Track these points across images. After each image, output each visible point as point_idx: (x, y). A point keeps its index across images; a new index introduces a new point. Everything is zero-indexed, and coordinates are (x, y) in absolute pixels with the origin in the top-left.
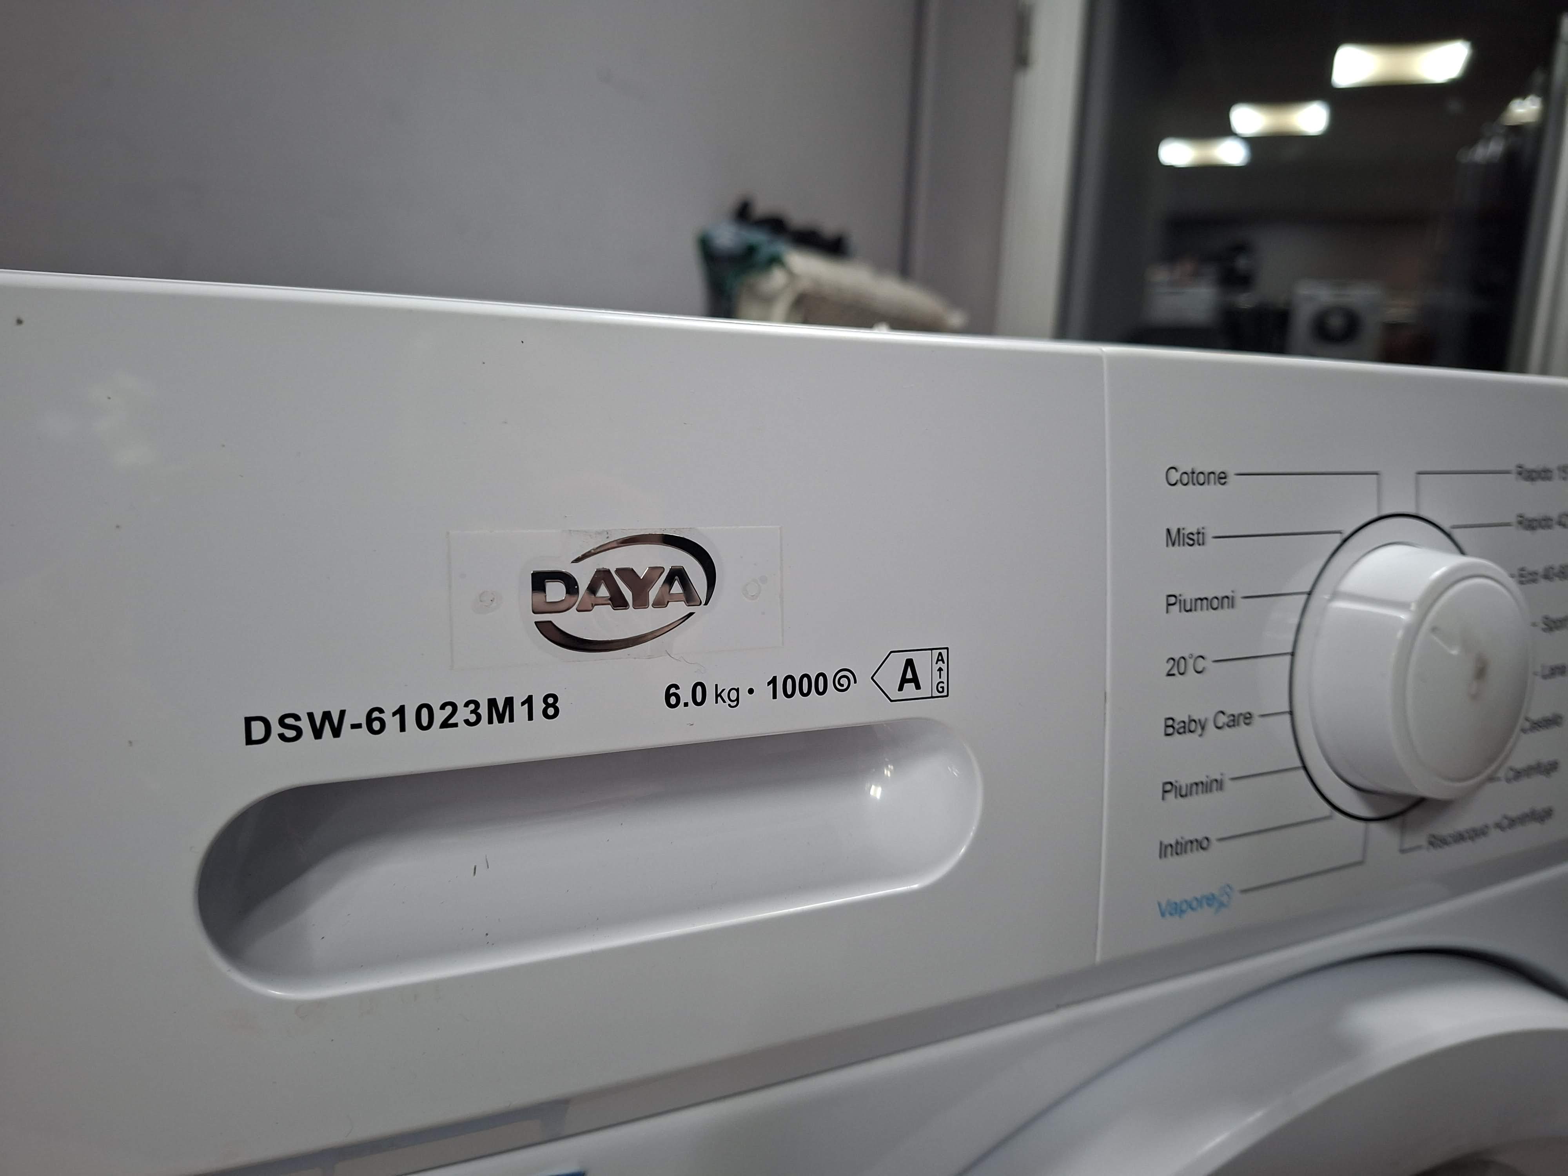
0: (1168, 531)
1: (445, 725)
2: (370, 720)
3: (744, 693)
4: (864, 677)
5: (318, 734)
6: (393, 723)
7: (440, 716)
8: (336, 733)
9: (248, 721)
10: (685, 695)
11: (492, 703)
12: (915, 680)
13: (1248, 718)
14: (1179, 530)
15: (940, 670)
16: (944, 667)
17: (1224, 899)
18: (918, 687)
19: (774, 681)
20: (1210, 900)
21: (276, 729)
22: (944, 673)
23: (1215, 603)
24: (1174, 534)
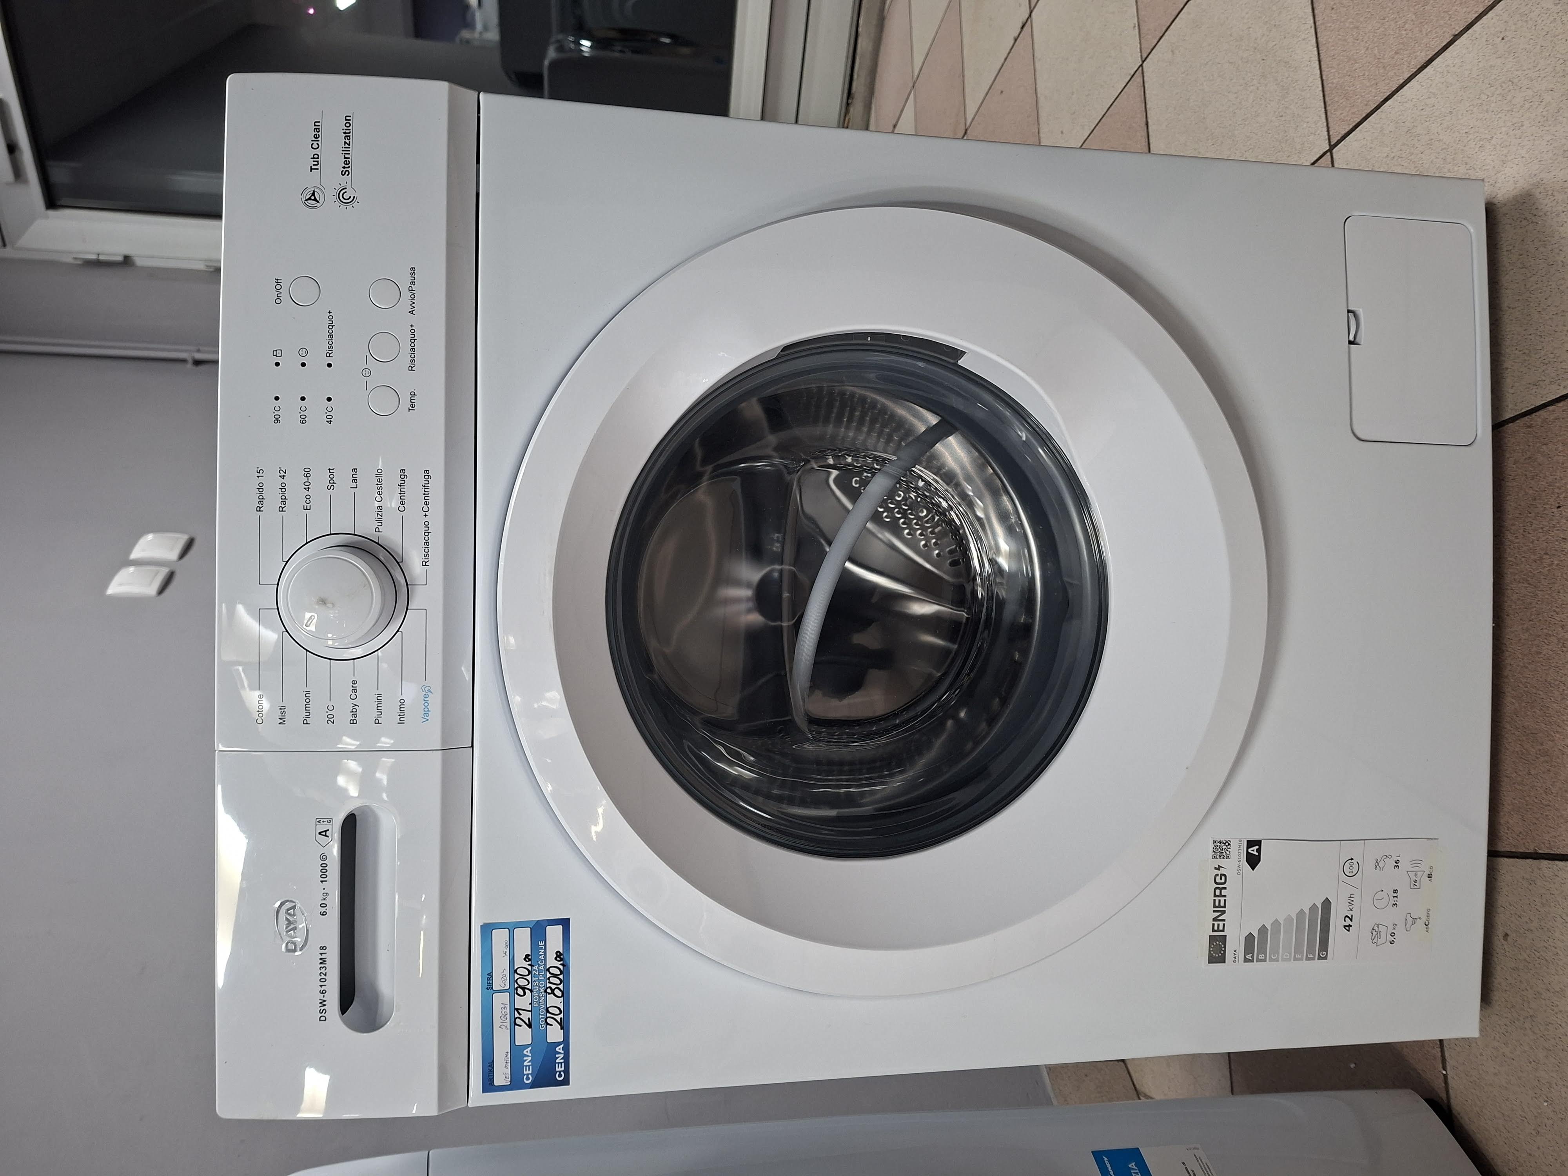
0: (280, 724)
1: (325, 975)
2: (322, 993)
3: (325, 891)
4: (322, 850)
5: (325, 1005)
6: (323, 988)
7: (323, 976)
8: (325, 1001)
9: (320, 1020)
10: (324, 909)
11: (321, 963)
12: (326, 831)
13: (354, 682)
14: (280, 719)
15: (323, 822)
17: (427, 688)
18: (328, 830)
19: (322, 881)
20: (426, 697)
21: (323, 1014)
22: (324, 820)
23: (308, 701)
24: (281, 721)
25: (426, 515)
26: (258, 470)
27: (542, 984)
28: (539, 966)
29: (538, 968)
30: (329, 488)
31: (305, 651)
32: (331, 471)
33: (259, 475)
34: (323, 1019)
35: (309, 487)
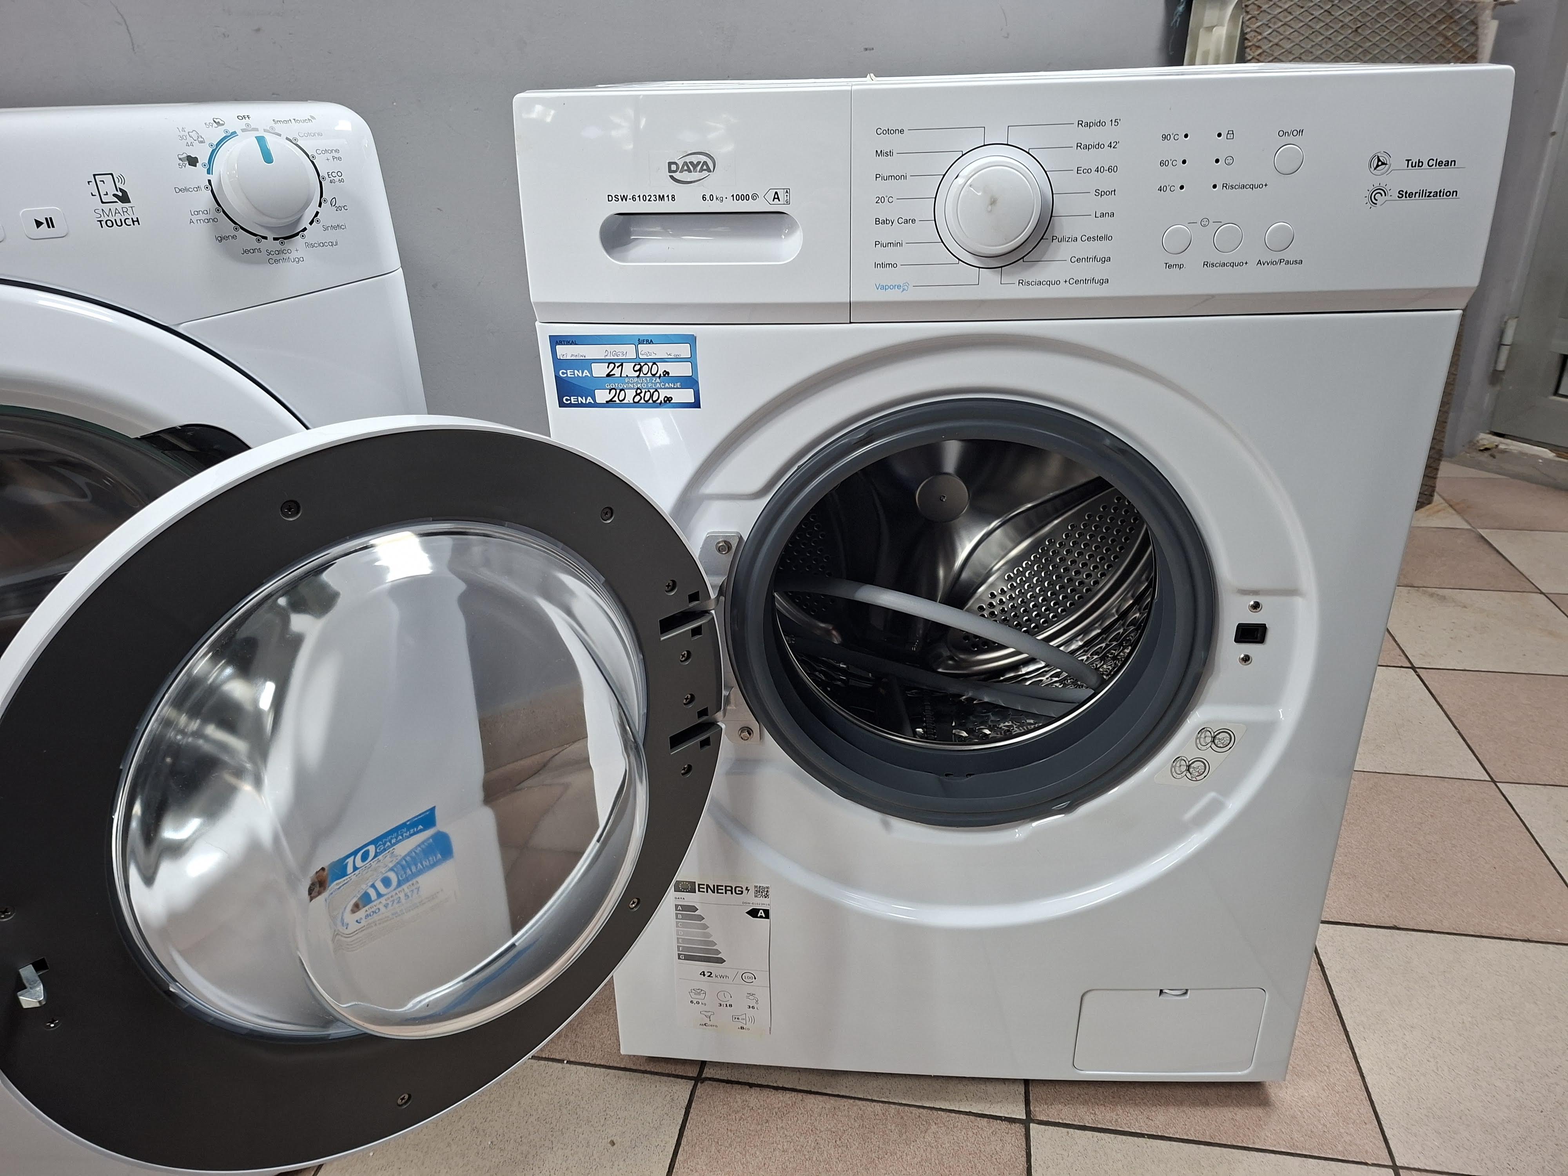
0: (877, 151)
1: (649, 200)
2: (633, 198)
3: (724, 199)
4: (761, 195)
5: (622, 200)
6: (638, 199)
7: (648, 198)
8: (626, 200)
9: (608, 196)
10: (708, 198)
11: (659, 196)
12: (778, 198)
13: (913, 221)
14: (881, 151)
16: (788, 195)
17: (906, 287)
18: (779, 200)
19: (733, 196)
20: (899, 287)
21: (614, 198)
22: (788, 197)
23: (898, 178)
24: (879, 152)
25: (1066, 281)
26: (1118, 121)
27: (644, 385)
28: (660, 383)
29: (658, 382)
30: (1097, 191)
31: (944, 174)
32: (1113, 192)
33: (1113, 121)
34: (610, 198)
35: (1099, 172)
